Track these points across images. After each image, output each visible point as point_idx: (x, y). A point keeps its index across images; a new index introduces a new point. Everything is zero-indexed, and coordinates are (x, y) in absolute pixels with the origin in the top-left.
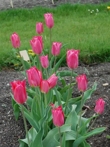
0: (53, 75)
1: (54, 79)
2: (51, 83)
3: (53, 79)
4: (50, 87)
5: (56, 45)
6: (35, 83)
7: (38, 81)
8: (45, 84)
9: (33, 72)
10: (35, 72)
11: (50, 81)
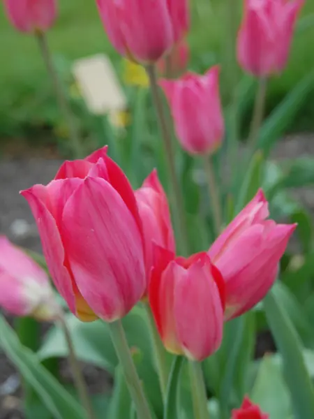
0: (251, 215)
1: (263, 246)
2: (235, 278)
3: (257, 241)
4: (232, 308)
5: (268, 9)
6: (108, 286)
7: (131, 270)
8: (188, 287)
9: (85, 200)
10: (100, 203)
11: (227, 258)
